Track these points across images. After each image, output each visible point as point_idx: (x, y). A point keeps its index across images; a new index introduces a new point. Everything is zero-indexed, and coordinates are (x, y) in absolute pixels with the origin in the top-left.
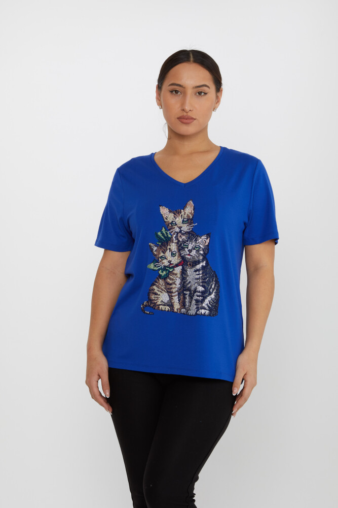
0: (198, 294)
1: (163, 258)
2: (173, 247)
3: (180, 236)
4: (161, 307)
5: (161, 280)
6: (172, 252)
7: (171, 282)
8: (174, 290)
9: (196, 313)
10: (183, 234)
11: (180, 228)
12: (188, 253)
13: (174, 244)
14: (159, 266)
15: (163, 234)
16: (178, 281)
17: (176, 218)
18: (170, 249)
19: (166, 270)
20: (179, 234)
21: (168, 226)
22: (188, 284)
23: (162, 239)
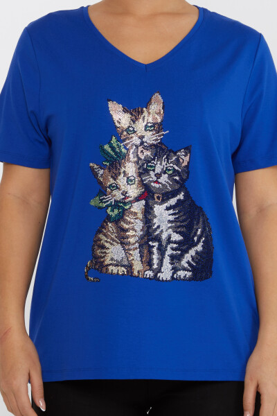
0: (175, 246)
1: (114, 187)
2: (130, 168)
3: (142, 151)
4: (111, 268)
5: (110, 225)
6: (128, 178)
7: (126, 226)
8: (132, 240)
9: (172, 277)
10: (146, 148)
11: (142, 137)
12: (155, 179)
13: (130, 164)
14: (108, 201)
15: (113, 148)
16: (139, 225)
17: (134, 122)
18: (124, 172)
19: (119, 207)
20: (140, 149)
21: (122, 133)
22: (156, 230)
23: (112, 157)
